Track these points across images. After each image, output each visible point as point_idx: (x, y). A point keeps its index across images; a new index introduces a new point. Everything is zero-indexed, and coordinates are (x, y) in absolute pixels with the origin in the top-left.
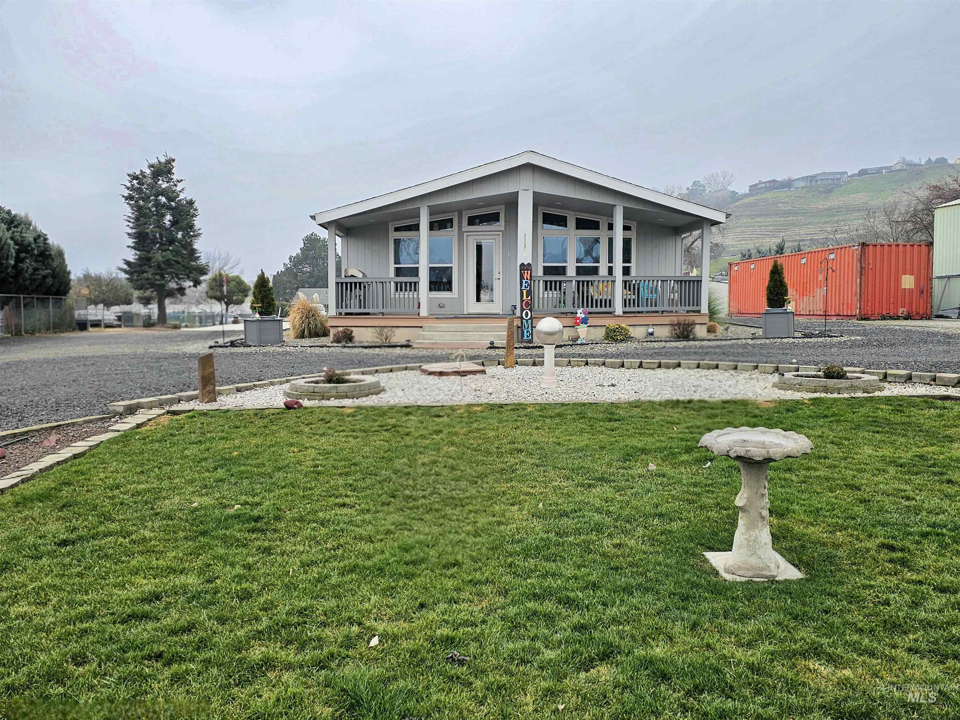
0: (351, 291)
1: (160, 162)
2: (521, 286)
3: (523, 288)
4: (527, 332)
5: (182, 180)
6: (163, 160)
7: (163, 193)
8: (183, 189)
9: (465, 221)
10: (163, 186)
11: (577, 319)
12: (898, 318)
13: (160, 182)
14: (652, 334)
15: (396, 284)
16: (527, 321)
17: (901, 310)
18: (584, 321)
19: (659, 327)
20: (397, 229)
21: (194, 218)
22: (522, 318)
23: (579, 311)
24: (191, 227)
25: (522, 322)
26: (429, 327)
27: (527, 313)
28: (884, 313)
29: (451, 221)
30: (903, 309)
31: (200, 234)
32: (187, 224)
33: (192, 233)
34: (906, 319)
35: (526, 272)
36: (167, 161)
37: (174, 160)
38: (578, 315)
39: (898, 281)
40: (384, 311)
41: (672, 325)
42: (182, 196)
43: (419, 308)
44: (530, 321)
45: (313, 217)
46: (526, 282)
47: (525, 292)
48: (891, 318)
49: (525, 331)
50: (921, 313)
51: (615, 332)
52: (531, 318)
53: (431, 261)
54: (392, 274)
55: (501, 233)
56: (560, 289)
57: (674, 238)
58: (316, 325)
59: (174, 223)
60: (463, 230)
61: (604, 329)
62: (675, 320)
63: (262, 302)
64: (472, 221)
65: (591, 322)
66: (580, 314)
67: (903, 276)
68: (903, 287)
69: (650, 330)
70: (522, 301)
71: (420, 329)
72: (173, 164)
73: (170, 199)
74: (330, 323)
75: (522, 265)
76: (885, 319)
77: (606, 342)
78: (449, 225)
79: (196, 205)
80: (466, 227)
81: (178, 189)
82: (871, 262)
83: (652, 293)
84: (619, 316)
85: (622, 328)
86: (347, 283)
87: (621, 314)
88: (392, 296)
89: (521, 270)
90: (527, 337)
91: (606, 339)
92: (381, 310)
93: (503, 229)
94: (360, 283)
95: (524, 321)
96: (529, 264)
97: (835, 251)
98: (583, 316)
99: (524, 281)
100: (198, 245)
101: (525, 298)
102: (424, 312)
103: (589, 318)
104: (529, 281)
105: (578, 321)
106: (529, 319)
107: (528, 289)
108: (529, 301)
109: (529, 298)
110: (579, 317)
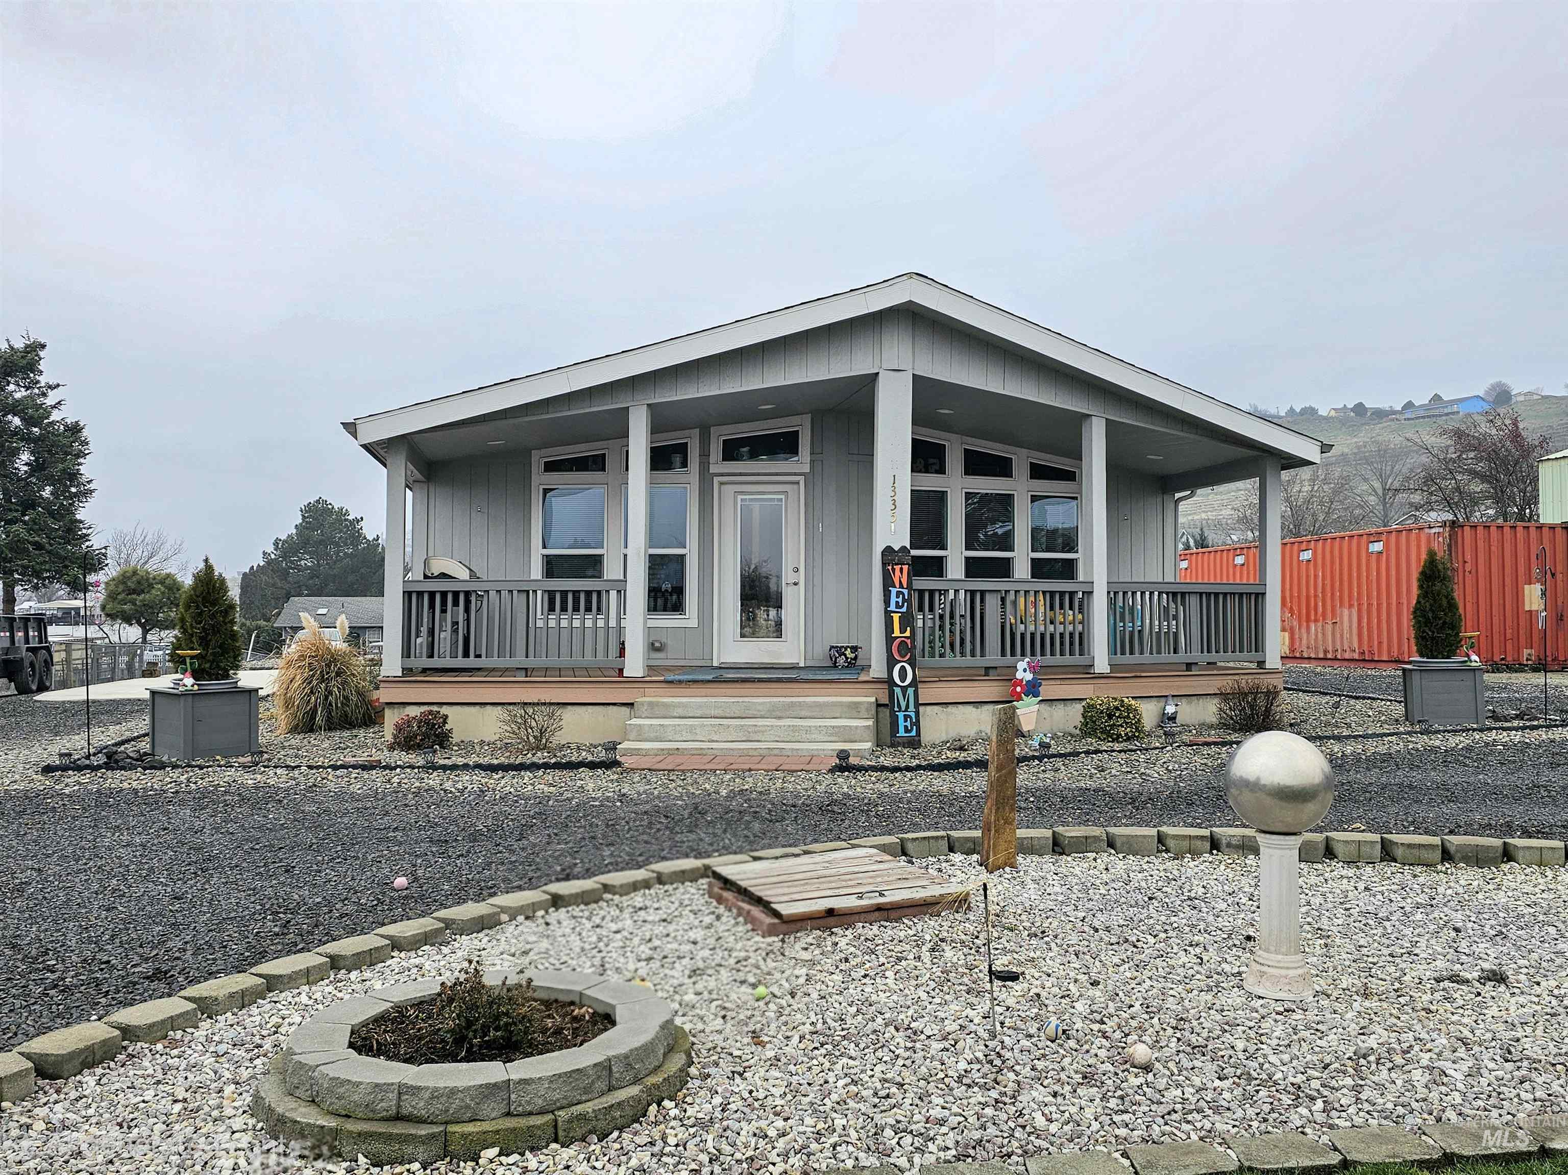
0: (444, 611)
1: (12, 348)
2: (887, 602)
3: (892, 607)
4: (906, 717)
5: (58, 385)
6: (19, 344)
7: (16, 408)
8: (59, 403)
9: (716, 451)
10: (18, 396)
11: (1015, 685)
12: (1519, 668)
13: (12, 387)
14: (1173, 718)
15: (551, 594)
16: (904, 689)
17: (1526, 652)
18: (1032, 689)
19: (1184, 700)
20: (551, 467)
21: (81, 460)
22: (890, 682)
23: (1022, 665)
24: (73, 476)
25: (891, 694)
26: (651, 704)
27: (903, 671)
28: (1497, 659)
29: (682, 449)
30: (1529, 651)
31: (92, 491)
32: (64, 471)
33: (73, 490)
34: (1535, 670)
35: (897, 568)
36: (27, 346)
37: (43, 346)
38: (1019, 675)
39: (1518, 597)
40: (531, 662)
41: (1223, 696)
42: (55, 416)
43: (622, 653)
44: (911, 691)
45: (351, 428)
46: (899, 593)
47: (896, 617)
48: (1510, 669)
49: (901, 715)
50: (1562, 658)
51: (1110, 716)
52: (914, 683)
53: (652, 541)
54: (536, 571)
55: (801, 479)
56: (931, 609)
57: (1159, 499)
58: (346, 698)
59: (36, 468)
60: (713, 469)
61: (1079, 707)
62: (1226, 683)
63: (204, 642)
64: (731, 451)
65: (1048, 690)
66: (1023, 673)
67: (1526, 587)
68: (1527, 608)
69: (1170, 709)
70: (889, 639)
71: (625, 710)
72: (42, 354)
73: (29, 421)
74: (384, 695)
75: (888, 551)
76: (1499, 671)
77: (1092, 743)
78: (677, 459)
79: (85, 433)
80: (717, 465)
81: (50, 401)
82: (1468, 557)
83: (1123, 619)
84: (1103, 676)
85: (1129, 708)
86: (432, 594)
87: (1106, 670)
88: (540, 624)
89: (884, 564)
90: (907, 730)
91: (1089, 735)
92: (519, 660)
93: (806, 469)
94: (467, 594)
95: (897, 690)
96: (904, 549)
97: (1384, 537)
98: (1029, 676)
99: (894, 591)
100: (84, 513)
101: (897, 633)
102: (634, 665)
103: (1044, 683)
104: (906, 592)
105: (1019, 689)
106: (910, 685)
107: (904, 609)
108: (909, 641)
109: (908, 634)
110: (1022, 680)
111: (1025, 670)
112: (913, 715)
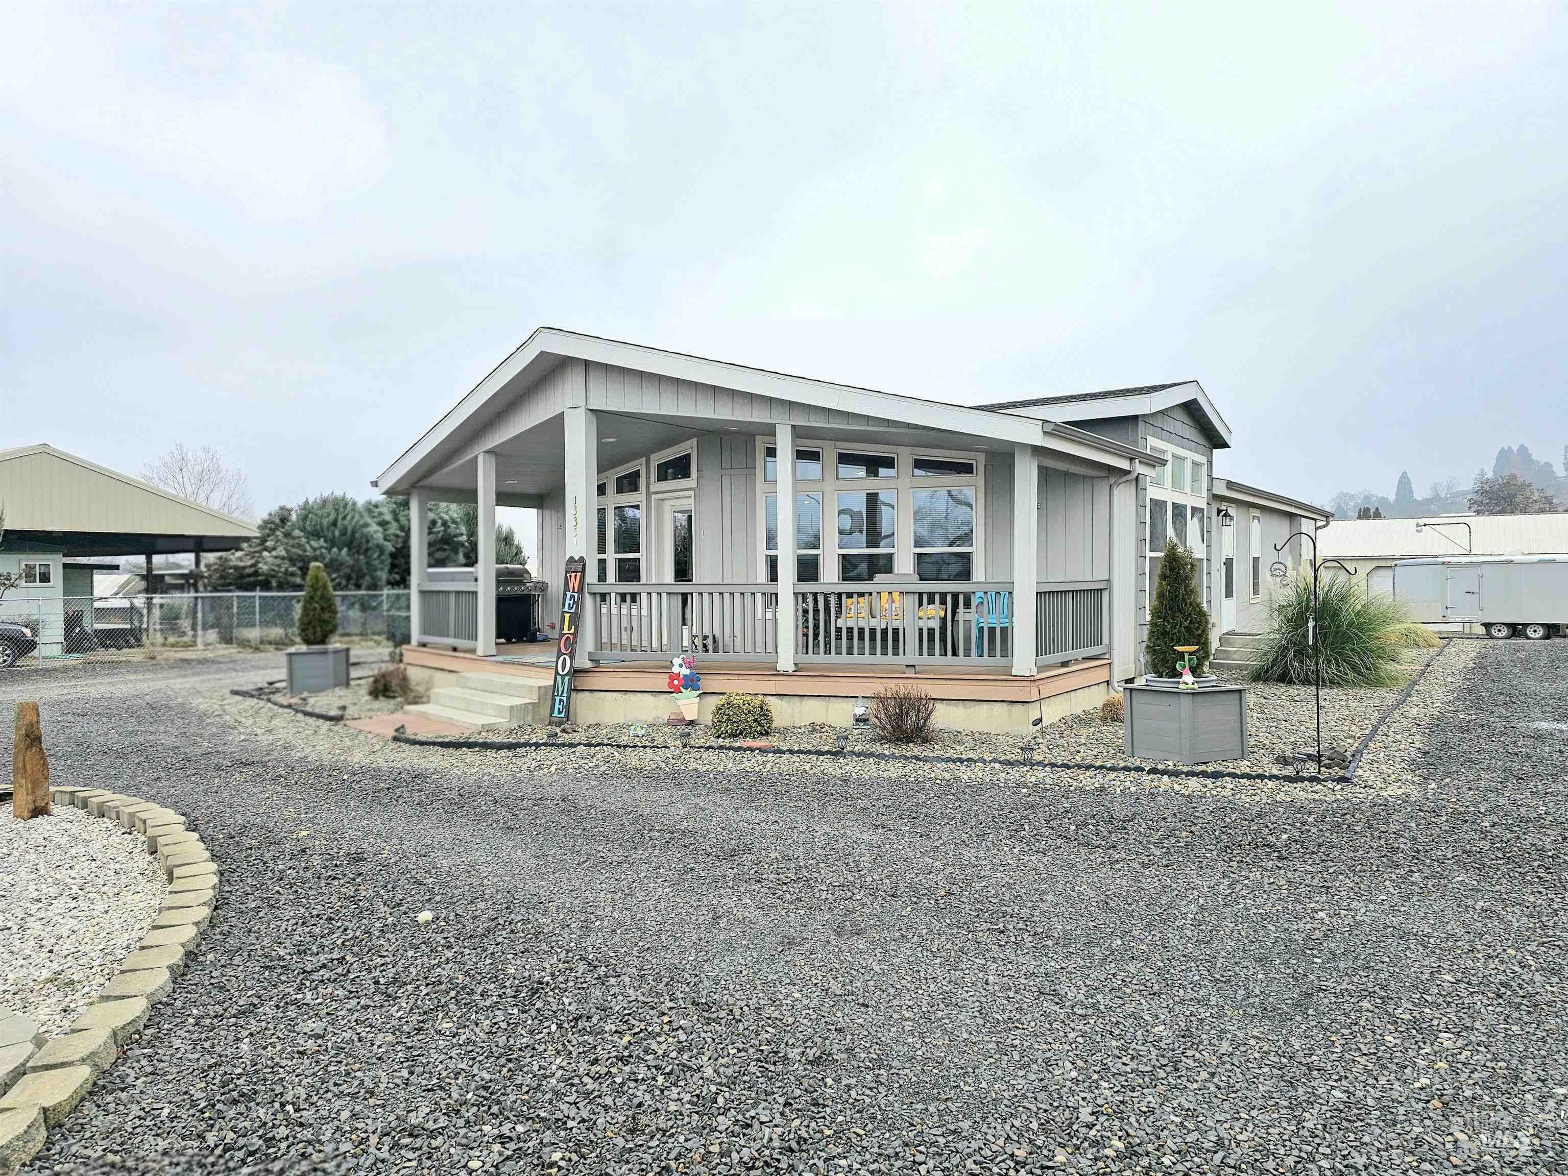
3: (566, 609)
4: (561, 700)
9: (655, 473)
11: (673, 678)
14: (864, 720)
16: (563, 678)
18: (689, 682)
23: (677, 661)
25: (556, 681)
35: (573, 575)
38: (676, 669)
43: (478, 640)
44: (567, 679)
46: (572, 596)
47: (567, 616)
49: (558, 699)
52: (569, 673)
55: (692, 492)
64: (662, 472)
69: (859, 710)
80: (656, 486)
84: (786, 674)
87: (792, 669)
90: (560, 712)
93: (695, 485)
95: (559, 678)
96: (582, 559)
98: (685, 671)
99: (569, 594)
101: (566, 631)
103: (702, 677)
104: (576, 595)
105: (676, 682)
106: (566, 675)
107: (573, 611)
108: (571, 637)
109: (572, 631)
110: (679, 675)
111: (681, 666)
112: (565, 699)
